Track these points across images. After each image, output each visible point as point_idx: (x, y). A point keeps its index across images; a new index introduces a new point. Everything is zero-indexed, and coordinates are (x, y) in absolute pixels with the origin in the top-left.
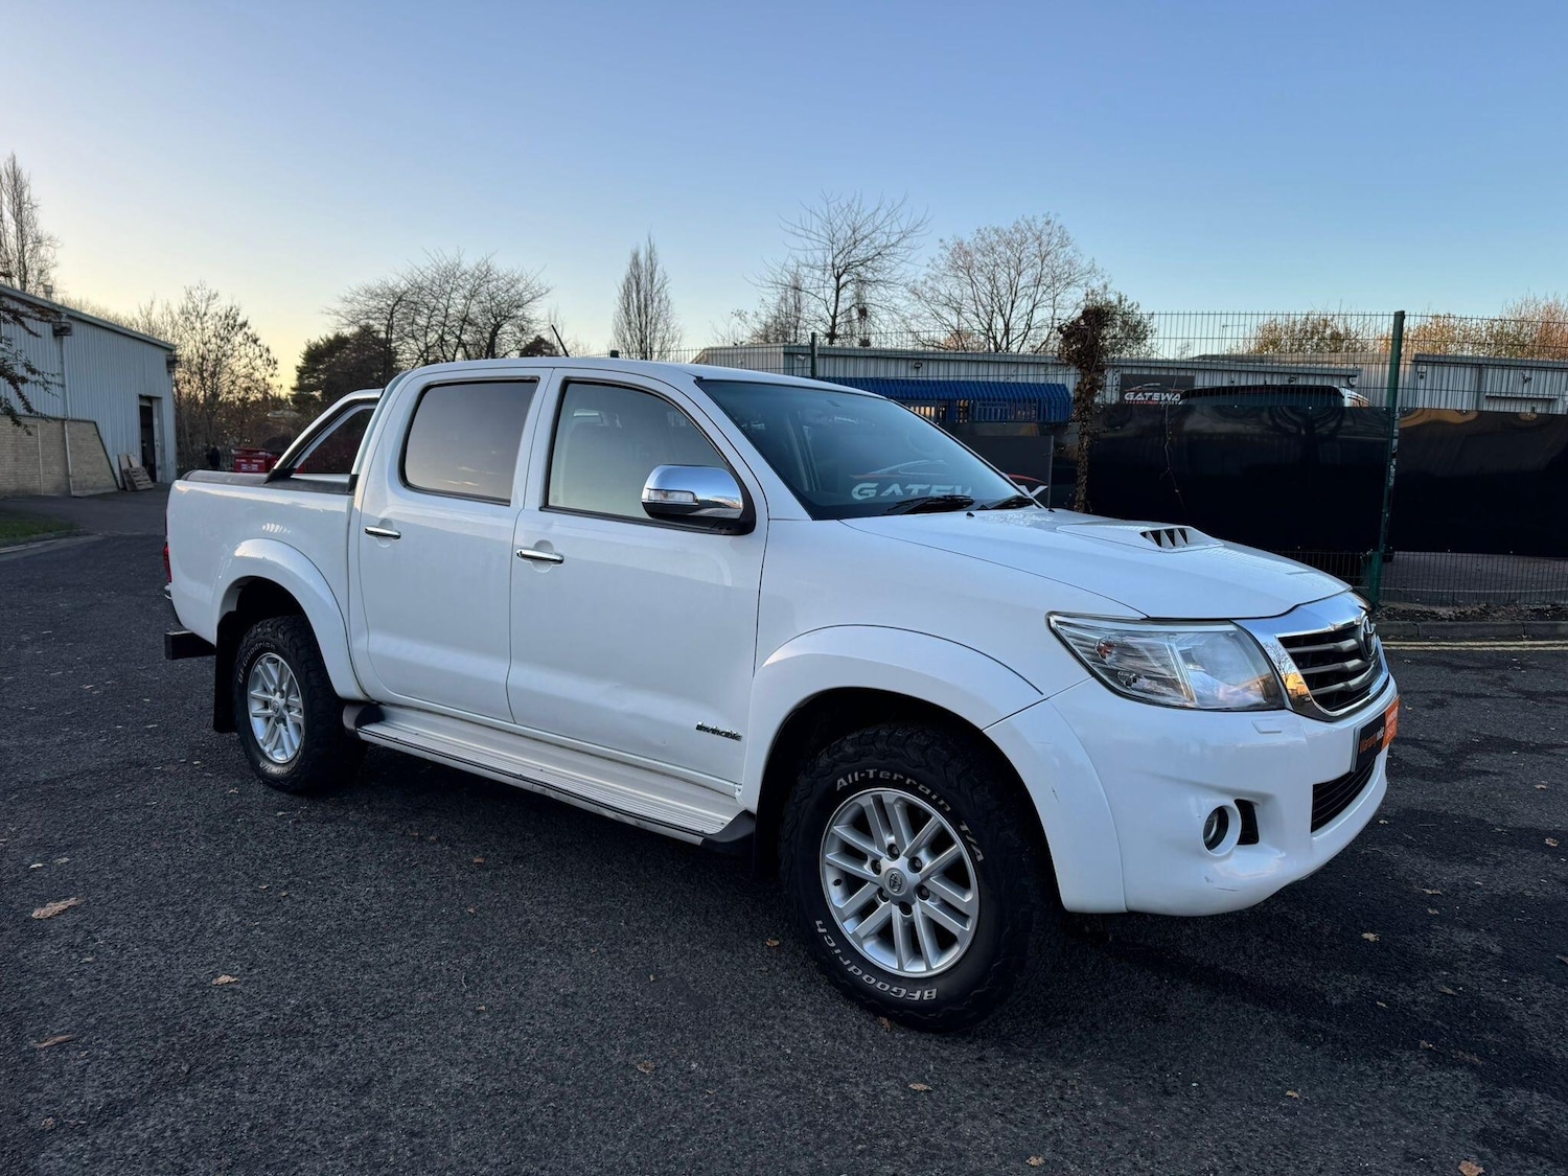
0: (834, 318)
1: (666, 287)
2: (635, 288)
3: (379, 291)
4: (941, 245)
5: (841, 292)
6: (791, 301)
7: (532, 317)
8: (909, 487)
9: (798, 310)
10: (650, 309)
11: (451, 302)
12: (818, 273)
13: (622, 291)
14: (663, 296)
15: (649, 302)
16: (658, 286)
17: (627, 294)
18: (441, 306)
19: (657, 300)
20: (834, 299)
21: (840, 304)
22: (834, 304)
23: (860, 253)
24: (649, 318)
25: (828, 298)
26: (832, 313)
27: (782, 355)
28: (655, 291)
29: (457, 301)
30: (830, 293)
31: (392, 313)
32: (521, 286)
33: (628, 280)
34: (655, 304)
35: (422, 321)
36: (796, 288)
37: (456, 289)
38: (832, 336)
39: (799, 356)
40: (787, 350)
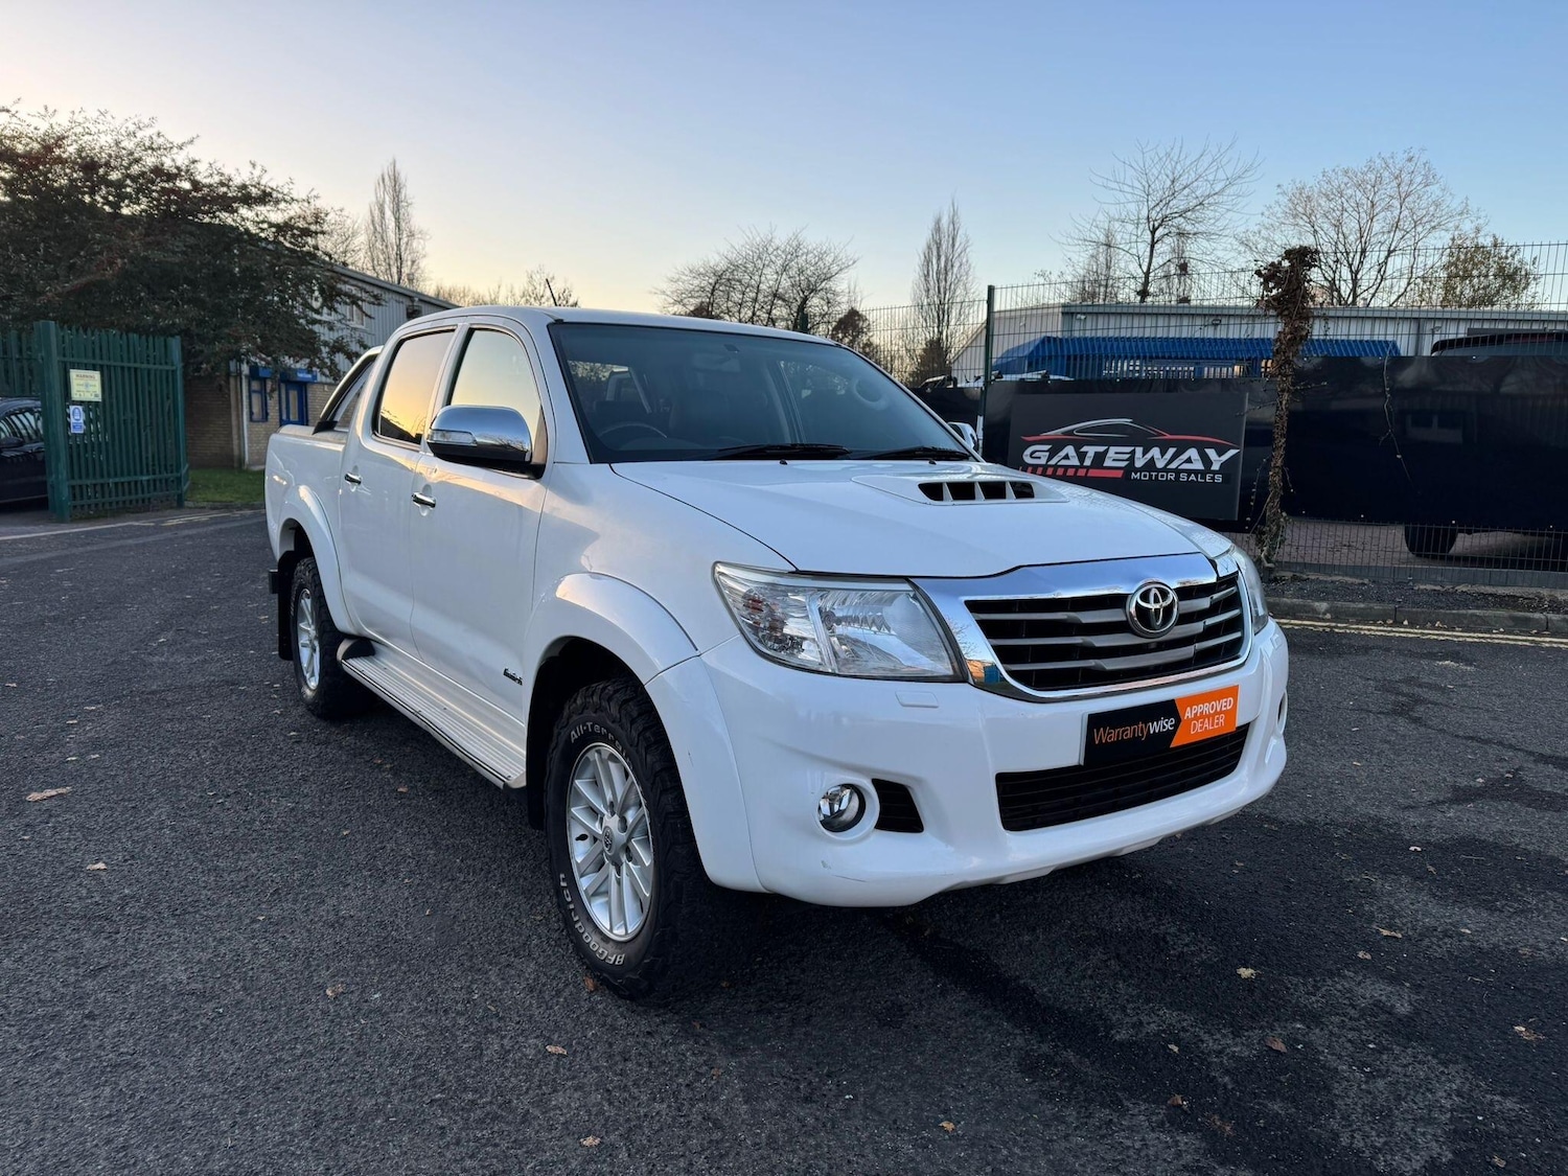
0: (1147, 274)
1: (968, 250)
2: (935, 253)
3: (702, 270)
4: (1279, 190)
5: (1157, 246)
6: (1102, 259)
7: (838, 290)
8: (1084, 449)
9: (1108, 268)
10: (950, 274)
11: (763, 279)
12: (1130, 227)
13: (923, 257)
14: (964, 260)
15: (949, 267)
16: (959, 250)
17: (928, 261)
18: (753, 282)
19: (957, 265)
20: (1147, 254)
21: (1154, 260)
22: (1147, 260)
23: (1179, 204)
24: (948, 283)
25: (1141, 254)
26: (1145, 269)
28: (956, 255)
29: (768, 277)
30: (1144, 249)
31: (713, 290)
32: (829, 259)
33: (929, 248)
34: (955, 269)
35: (737, 297)
36: (1109, 246)
37: (768, 266)
38: (1144, 293)
39: (1079, 316)
40: (1066, 310)
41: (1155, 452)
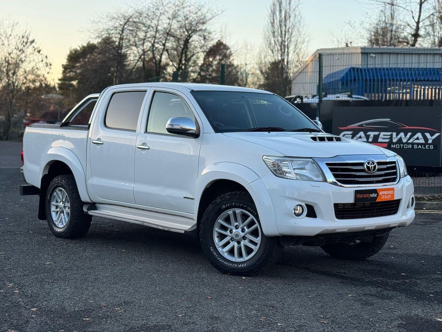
0: (418, 23)
1: (299, 7)
2: (278, 8)
3: (115, 16)
5: (423, 5)
6: (388, 13)
7: (212, 30)
9: (392, 18)
10: (288, 22)
11: (160, 22)
13: (270, 11)
14: (297, 13)
15: (287, 17)
16: (294, 7)
17: (274, 13)
18: (153, 25)
19: (292, 16)
20: (418, 10)
21: (422, 14)
22: (418, 14)
24: (287, 28)
25: (413, 10)
26: (417, 20)
27: (360, 54)
28: (292, 10)
29: (164, 21)
31: (123, 31)
32: (204, 10)
33: (274, 5)
34: (292, 19)
35: (141, 35)
36: (392, 5)
37: (163, 13)
38: (416, 36)
39: (372, 55)
40: (363, 51)
41: (402, 135)
